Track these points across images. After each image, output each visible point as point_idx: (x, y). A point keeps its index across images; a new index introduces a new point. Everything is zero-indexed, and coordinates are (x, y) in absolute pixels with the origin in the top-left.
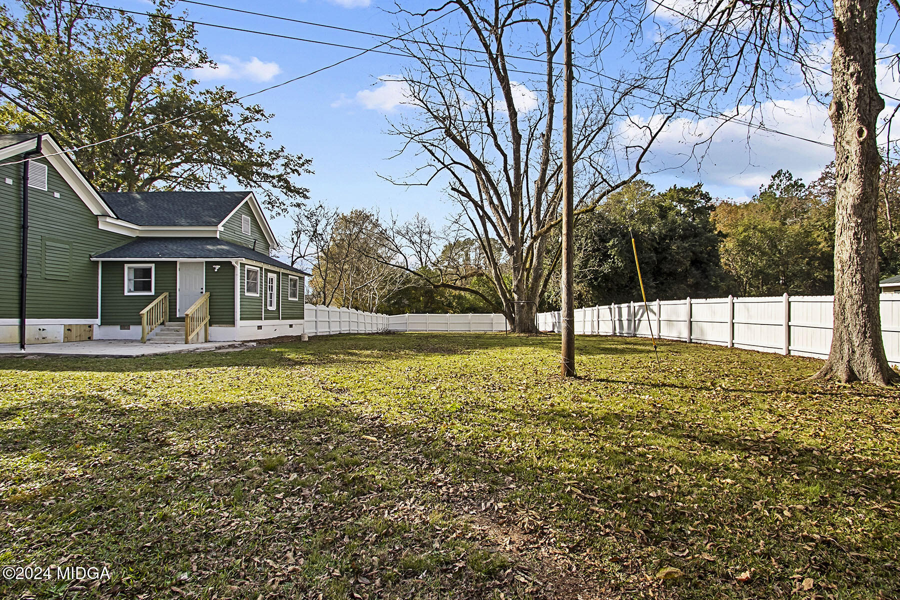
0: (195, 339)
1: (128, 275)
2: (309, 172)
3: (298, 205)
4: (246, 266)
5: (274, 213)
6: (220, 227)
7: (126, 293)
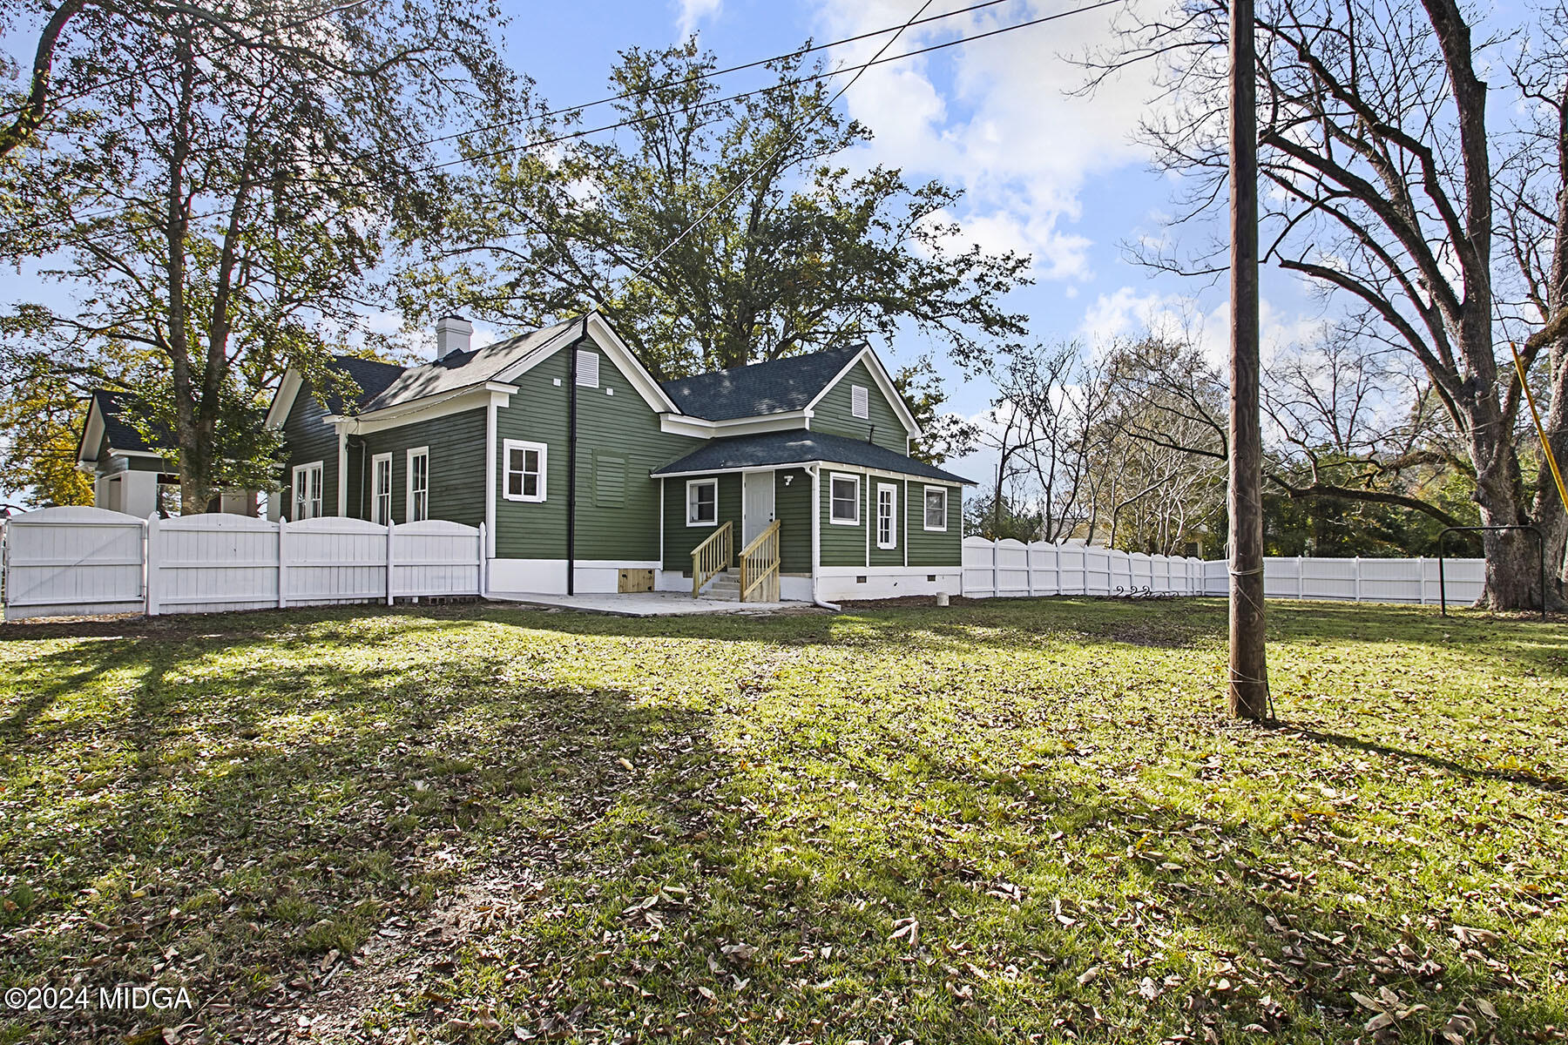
0: (757, 594)
1: (691, 497)
2: (1026, 282)
3: (1009, 349)
4: (832, 474)
5: (970, 371)
6: (808, 412)
7: (689, 524)
